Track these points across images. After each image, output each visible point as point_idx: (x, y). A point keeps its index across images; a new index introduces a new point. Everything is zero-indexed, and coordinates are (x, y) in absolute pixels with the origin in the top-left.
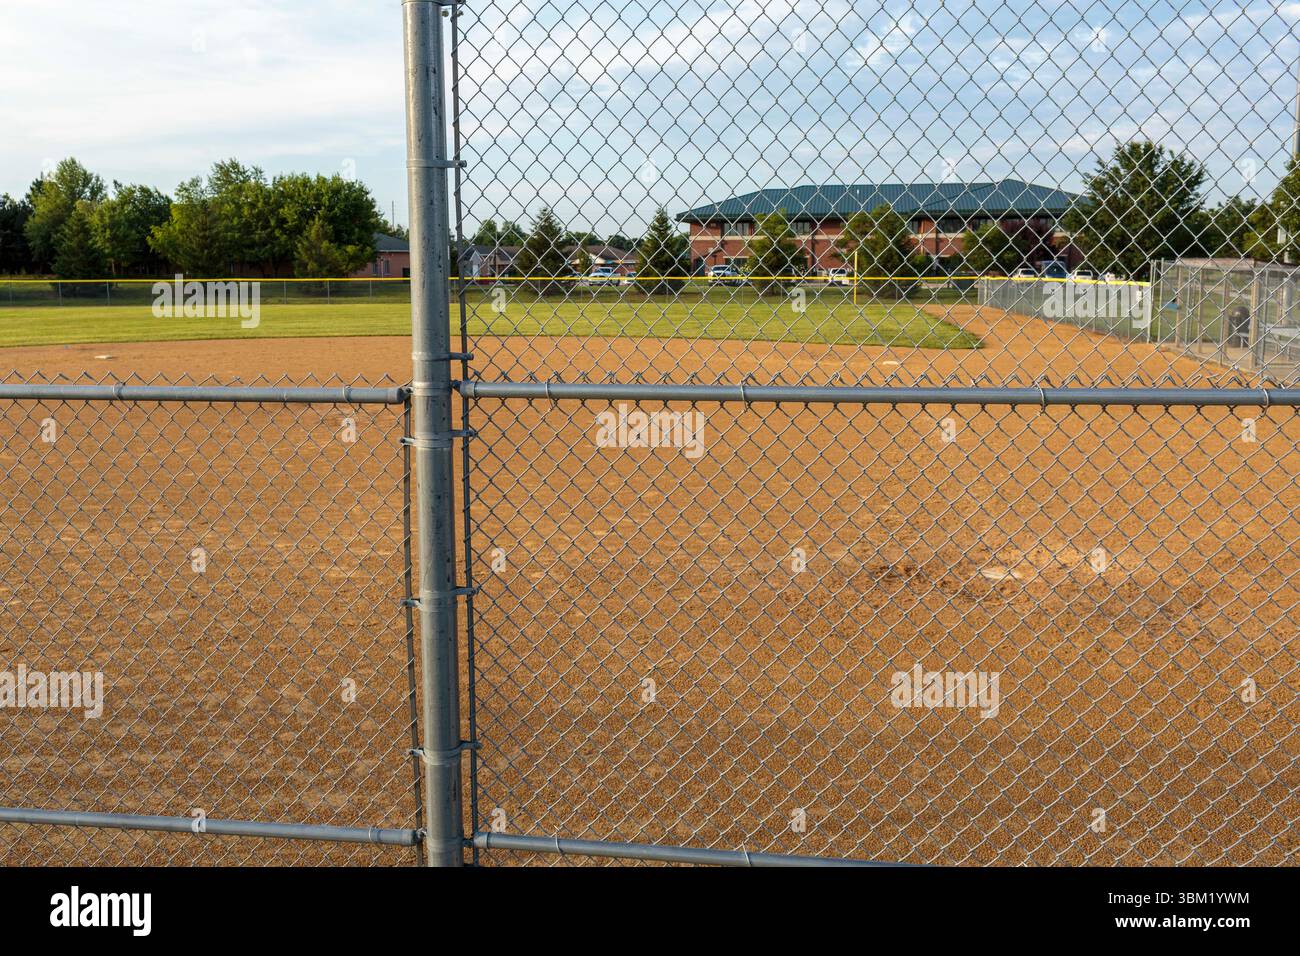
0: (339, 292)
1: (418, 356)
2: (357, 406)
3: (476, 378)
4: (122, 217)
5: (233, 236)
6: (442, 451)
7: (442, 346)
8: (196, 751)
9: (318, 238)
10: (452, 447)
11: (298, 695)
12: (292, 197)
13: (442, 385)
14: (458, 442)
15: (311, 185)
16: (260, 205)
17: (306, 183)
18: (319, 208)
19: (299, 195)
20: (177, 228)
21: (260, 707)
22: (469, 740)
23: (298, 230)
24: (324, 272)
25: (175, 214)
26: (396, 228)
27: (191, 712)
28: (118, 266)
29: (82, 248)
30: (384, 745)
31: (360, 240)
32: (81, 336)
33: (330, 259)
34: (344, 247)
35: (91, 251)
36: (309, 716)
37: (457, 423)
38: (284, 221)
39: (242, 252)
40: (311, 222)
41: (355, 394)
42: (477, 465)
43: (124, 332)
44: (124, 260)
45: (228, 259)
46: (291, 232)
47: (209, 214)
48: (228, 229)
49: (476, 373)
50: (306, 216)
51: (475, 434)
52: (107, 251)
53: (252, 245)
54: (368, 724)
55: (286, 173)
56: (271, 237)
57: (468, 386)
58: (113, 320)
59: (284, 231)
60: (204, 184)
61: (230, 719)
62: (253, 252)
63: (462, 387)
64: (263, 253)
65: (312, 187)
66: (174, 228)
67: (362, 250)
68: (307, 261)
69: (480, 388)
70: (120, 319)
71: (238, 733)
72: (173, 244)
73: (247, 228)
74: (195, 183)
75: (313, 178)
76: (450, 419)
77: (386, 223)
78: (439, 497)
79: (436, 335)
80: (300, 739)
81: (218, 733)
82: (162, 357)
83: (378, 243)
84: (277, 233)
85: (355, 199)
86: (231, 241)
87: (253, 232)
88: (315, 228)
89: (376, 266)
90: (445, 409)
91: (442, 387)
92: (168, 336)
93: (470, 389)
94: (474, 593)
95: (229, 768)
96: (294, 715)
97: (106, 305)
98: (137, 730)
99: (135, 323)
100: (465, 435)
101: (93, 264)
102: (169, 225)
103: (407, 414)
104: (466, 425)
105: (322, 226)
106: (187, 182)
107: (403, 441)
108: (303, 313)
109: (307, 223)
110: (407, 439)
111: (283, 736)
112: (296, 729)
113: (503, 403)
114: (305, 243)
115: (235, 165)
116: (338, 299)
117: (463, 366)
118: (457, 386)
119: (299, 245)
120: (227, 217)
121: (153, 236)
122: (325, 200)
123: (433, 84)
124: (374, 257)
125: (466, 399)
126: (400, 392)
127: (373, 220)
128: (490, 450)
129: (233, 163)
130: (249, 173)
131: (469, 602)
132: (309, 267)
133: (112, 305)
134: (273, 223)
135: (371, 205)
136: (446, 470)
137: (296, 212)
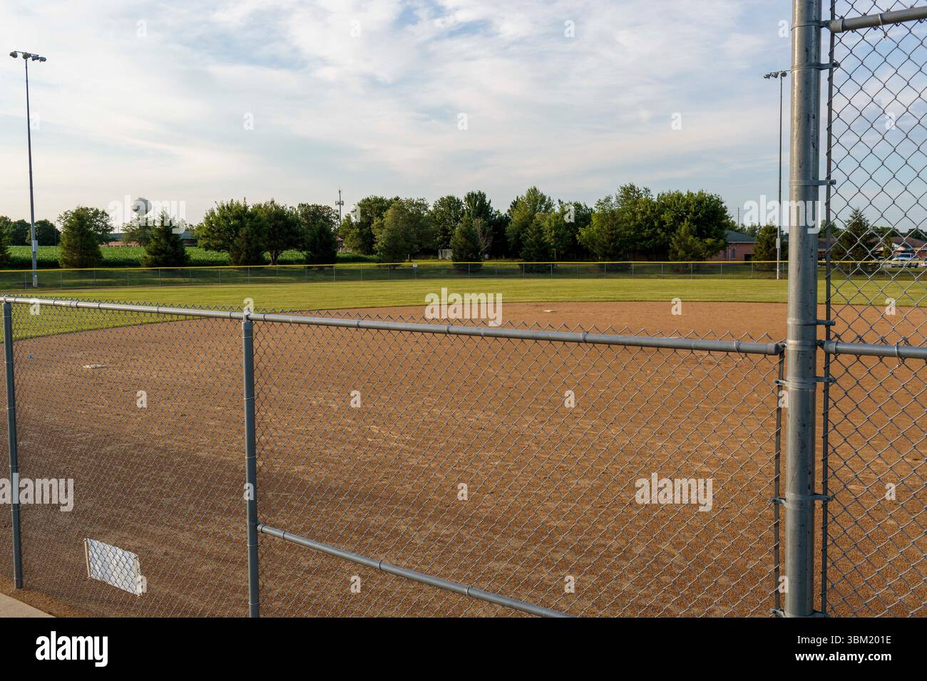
0: (699, 271)
1: (792, 321)
2: (743, 355)
3: (836, 339)
4: (562, 223)
5: (630, 234)
6: (808, 392)
7: (810, 315)
8: (606, 577)
9: (686, 234)
10: (815, 389)
11: (673, 551)
12: (669, 207)
13: (810, 343)
14: (820, 385)
15: (683, 198)
16: (648, 212)
17: (679, 196)
18: (688, 213)
19: (675, 205)
20: (595, 228)
21: (647, 554)
22: (820, 611)
23: (673, 229)
24: (689, 257)
25: (594, 220)
26: (740, 226)
27: (603, 551)
28: (558, 253)
29: (537, 242)
30: (736, 598)
31: (716, 235)
32: (536, 297)
33: (693, 249)
34: (703, 240)
35: (542, 244)
36: (681, 567)
37: (820, 372)
38: (664, 223)
39: (635, 244)
40: (682, 223)
41: (742, 347)
42: (835, 404)
43: (561, 295)
44: (562, 249)
45: (626, 249)
46: (668, 230)
47: (615, 220)
48: (627, 229)
49: (837, 336)
50: (679, 219)
51: (835, 381)
52: (552, 244)
53: (642, 239)
54: (723, 580)
55: (666, 191)
56: (655, 234)
57: (830, 345)
58: (554, 287)
59: (663, 230)
60: (613, 200)
61: (628, 560)
62: (642, 244)
63: (825, 345)
64: (648, 244)
65: (684, 199)
66: (593, 229)
67: (717, 242)
68: (678, 249)
69: (840, 347)
70: (558, 287)
71: (633, 570)
72: (592, 240)
73: (639, 228)
74: (608, 200)
75: (685, 194)
76: (815, 368)
77: (734, 222)
78: (804, 426)
79: (807, 306)
80: (675, 583)
81: (619, 568)
82: (583, 312)
83: (728, 236)
84: (659, 231)
85: (713, 207)
86: (628, 237)
87: (643, 231)
88: (684, 227)
89: (726, 252)
90: (811, 361)
91: (810, 345)
92: (588, 298)
93: (832, 347)
94: (828, 499)
95: (626, 595)
96: (671, 565)
97: (550, 278)
98: (568, 557)
99: (568, 290)
100: (826, 381)
101: (543, 252)
102: (590, 227)
103: (781, 362)
104: (827, 374)
105: (689, 226)
106: (603, 199)
107: (778, 382)
108: (674, 285)
109: (679, 224)
110: (781, 381)
111: (663, 578)
112: (672, 575)
113: (858, 359)
114: (677, 237)
115: (632, 187)
116: (698, 276)
117: (827, 331)
118: (821, 344)
119: (673, 239)
120: (626, 221)
121: (580, 234)
122: (692, 208)
123: (812, 126)
124: (724, 247)
125: (828, 354)
126: (777, 347)
127: (725, 221)
128: (846, 393)
129: (631, 186)
130: (641, 192)
131: (825, 506)
132: (679, 254)
133: (553, 278)
134: (656, 224)
135: (724, 210)
136: (810, 406)
137: (672, 217)
